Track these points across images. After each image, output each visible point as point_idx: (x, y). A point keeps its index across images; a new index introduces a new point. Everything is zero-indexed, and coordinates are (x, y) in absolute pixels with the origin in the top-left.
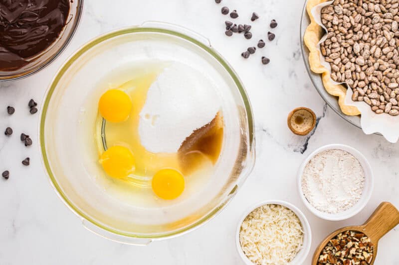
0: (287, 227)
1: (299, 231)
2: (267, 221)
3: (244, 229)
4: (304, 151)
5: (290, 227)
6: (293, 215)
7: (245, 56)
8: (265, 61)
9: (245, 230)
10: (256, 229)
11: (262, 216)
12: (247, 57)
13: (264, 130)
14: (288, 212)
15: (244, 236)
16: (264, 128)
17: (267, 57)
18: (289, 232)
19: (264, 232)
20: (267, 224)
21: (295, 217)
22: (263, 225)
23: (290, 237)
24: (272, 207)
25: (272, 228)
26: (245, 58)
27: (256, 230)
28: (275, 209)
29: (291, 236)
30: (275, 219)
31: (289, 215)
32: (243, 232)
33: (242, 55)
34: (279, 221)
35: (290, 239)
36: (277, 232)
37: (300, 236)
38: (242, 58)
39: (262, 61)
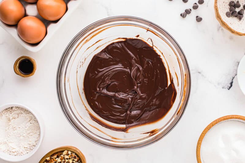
4: (230, 88)
7: (183, 16)
8: (199, 19)
12: (185, 17)
13: (199, 73)
16: (199, 71)
17: (200, 16)
26: (183, 17)
33: (181, 15)
38: (181, 17)
39: (197, 19)
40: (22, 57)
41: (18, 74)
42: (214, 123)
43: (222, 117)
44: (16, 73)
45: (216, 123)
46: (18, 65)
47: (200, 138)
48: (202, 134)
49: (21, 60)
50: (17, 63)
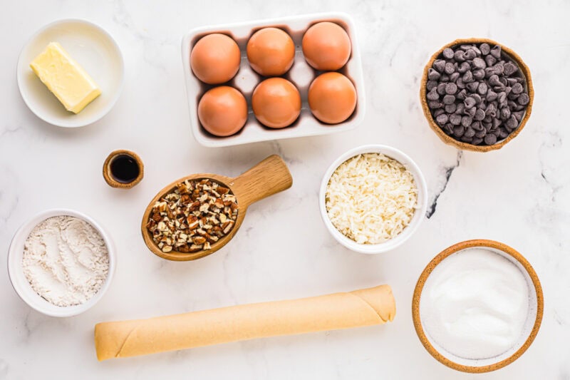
0: (355, 180)
1: (359, 161)
2: (351, 208)
3: (366, 240)
4: (431, 214)
5: (355, 176)
6: (337, 173)
9: (368, 237)
10: (363, 222)
11: (344, 218)
14: (333, 181)
15: (377, 237)
18: (362, 176)
19: (367, 211)
20: (354, 208)
21: (339, 171)
22: (356, 214)
23: (369, 172)
24: (329, 204)
25: (359, 201)
27: (365, 222)
28: (332, 200)
29: (367, 172)
30: (347, 199)
31: (337, 179)
32: (371, 241)
34: (348, 192)
35: (371, 173)
36: (365, 192)
37: (366, 159)
40: (112, 155)
41: (116, 186)
42: (436, 260)
43: (450, 247)
44: (112, 185)
45: (441, 260)
46: (109, 172)
47: (415, 291)
48: (417, 284)
49: (111, 160)
50: (107, 167)
